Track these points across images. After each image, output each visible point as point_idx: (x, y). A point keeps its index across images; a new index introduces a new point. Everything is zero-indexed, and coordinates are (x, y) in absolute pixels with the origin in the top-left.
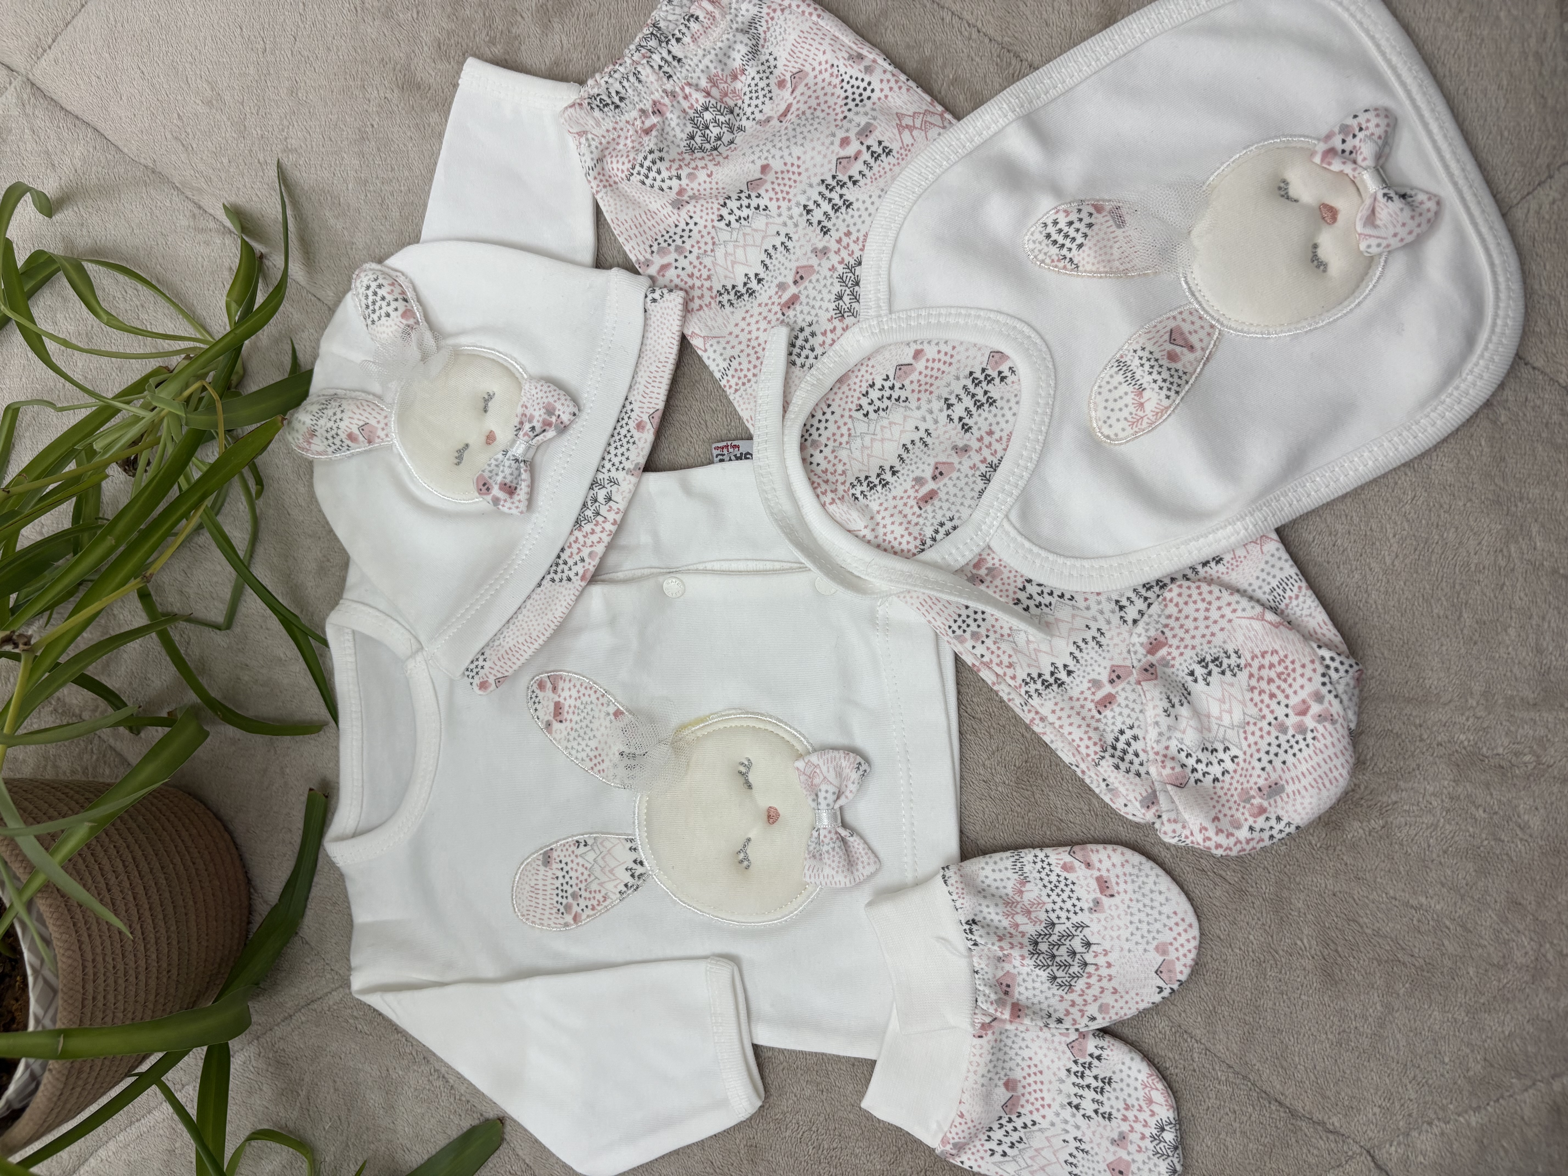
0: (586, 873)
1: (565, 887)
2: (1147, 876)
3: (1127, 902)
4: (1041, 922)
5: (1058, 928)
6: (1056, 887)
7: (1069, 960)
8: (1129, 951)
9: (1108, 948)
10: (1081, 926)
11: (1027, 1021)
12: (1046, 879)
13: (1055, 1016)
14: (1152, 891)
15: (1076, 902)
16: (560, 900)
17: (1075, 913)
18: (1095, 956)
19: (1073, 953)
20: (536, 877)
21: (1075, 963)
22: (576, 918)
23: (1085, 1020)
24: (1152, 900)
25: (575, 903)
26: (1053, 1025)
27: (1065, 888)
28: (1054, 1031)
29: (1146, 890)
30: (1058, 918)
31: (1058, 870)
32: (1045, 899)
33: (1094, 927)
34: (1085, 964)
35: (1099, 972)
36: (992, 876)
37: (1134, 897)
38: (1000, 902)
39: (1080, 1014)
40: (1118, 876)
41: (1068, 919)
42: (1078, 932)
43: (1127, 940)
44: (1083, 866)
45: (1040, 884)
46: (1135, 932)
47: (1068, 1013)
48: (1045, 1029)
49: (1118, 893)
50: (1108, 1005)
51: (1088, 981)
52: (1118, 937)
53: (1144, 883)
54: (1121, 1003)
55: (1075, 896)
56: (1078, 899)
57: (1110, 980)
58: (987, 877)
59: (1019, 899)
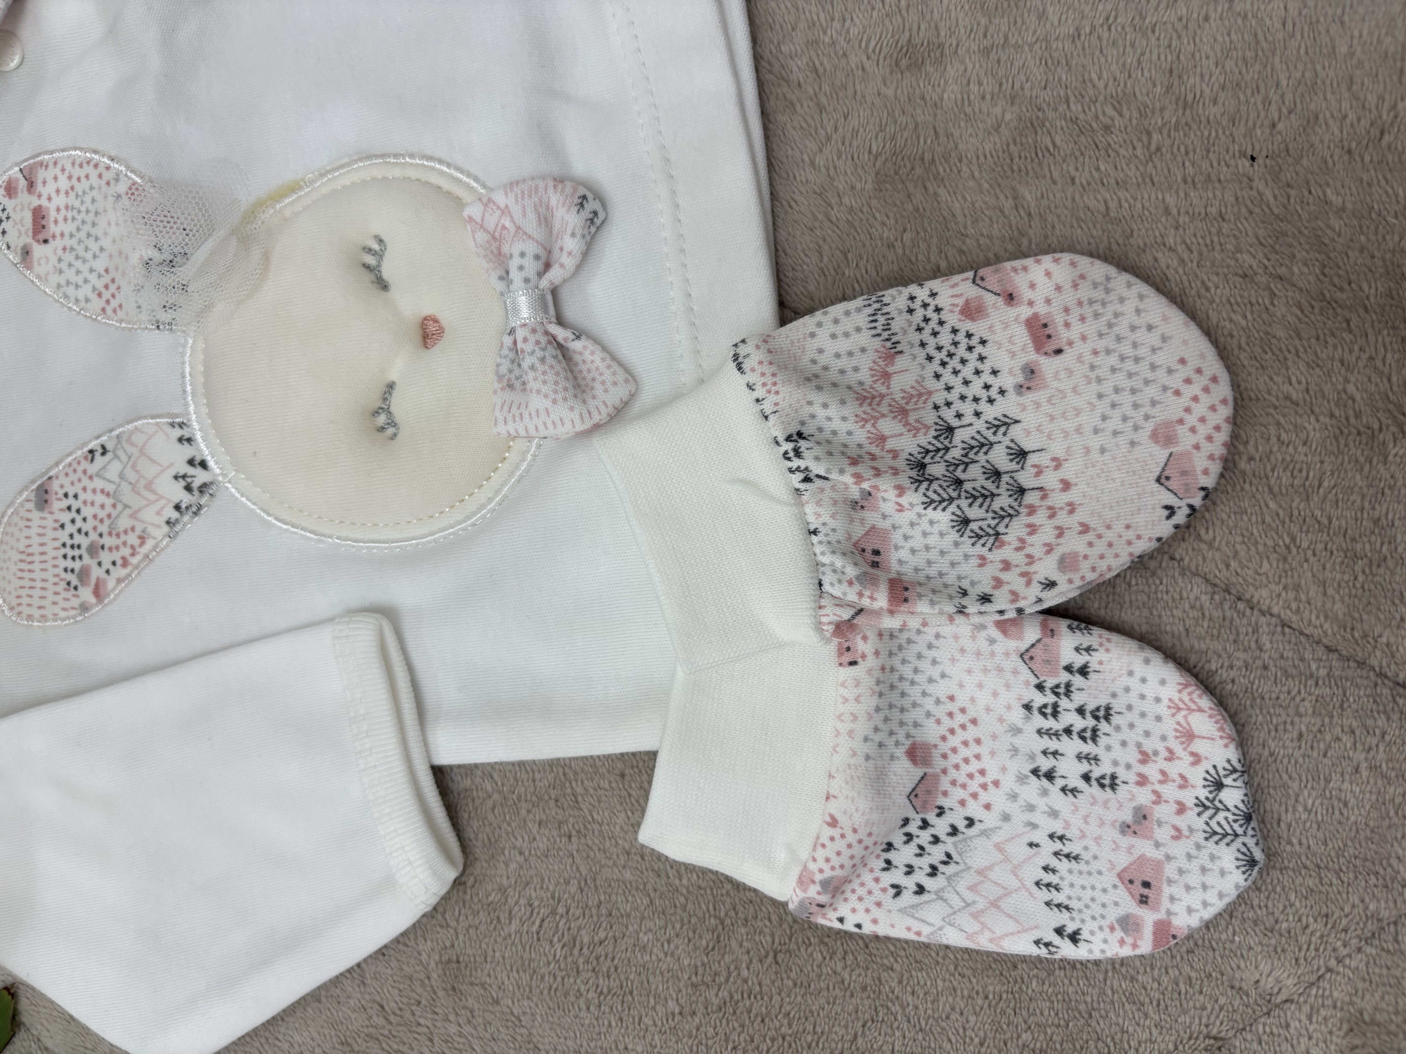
0: (108, 502)
1: (78, 539)
2: (1122, 300)
3: (1088, 358)
4: (927, 427)
5: (961, 436)
6: (950, 355)
7: (989, 485)
8: (1103, 451)
9: (1061, 454)
10: (1004, 424)
11: (923, 607)
12: (932, 342)
13: (974, 592)
14: (1133, 328)
15: (990, 379)
16: (69, 564)
17: (991, 401)
18: (1038, 474)
19: (996, 474)
20: (27, 532)
21: (1002, 490)
22: (97, 592)
23: (1035, 590)
24: (1135, 345)
25: (93, 563)
26: (973, 608)
27: (967, 355)
28: (977, 620)
29: (1122, 328)
30: (959, 416)
31: (952, 319)
32: (932, 384)
33: (1030, 419)
34: (1022, 491)
35: (1049, 502)
36: (831, 347)
37: (1101, 345)
38: (849, 396)
39: (1023, 580)
40: (1067, 310)
41: (977, 414)
42: (999, 437)
43: (1096, 431)
44: (1000, 301)
45: (922, 354)
46: (1109, 412)
47: (998, 583)
48: (959, 619)
49: (1070, 343)
50: (1075, 555)
51: (1031, 520)
52: (1079, 430)
53: (1116, 315)
54: (1100, 547)
55: (986, 367)
56: (994, 372)
57: (1072, 512)
58: (821, 351)
59: (883, 390)
